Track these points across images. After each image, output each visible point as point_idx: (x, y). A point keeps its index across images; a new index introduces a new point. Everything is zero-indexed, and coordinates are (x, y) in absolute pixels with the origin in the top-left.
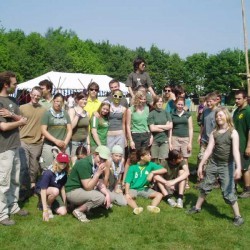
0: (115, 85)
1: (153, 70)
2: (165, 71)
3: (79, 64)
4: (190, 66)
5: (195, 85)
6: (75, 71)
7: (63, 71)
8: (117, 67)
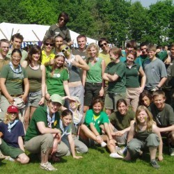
0: (82, 39)
1: (113, 20)
2: (127, 20)
3: (34, 14)
4: (154, 15)
5: (158, 36)
6: (29, 22)
7: (16, 22)
8: (75, 17)
